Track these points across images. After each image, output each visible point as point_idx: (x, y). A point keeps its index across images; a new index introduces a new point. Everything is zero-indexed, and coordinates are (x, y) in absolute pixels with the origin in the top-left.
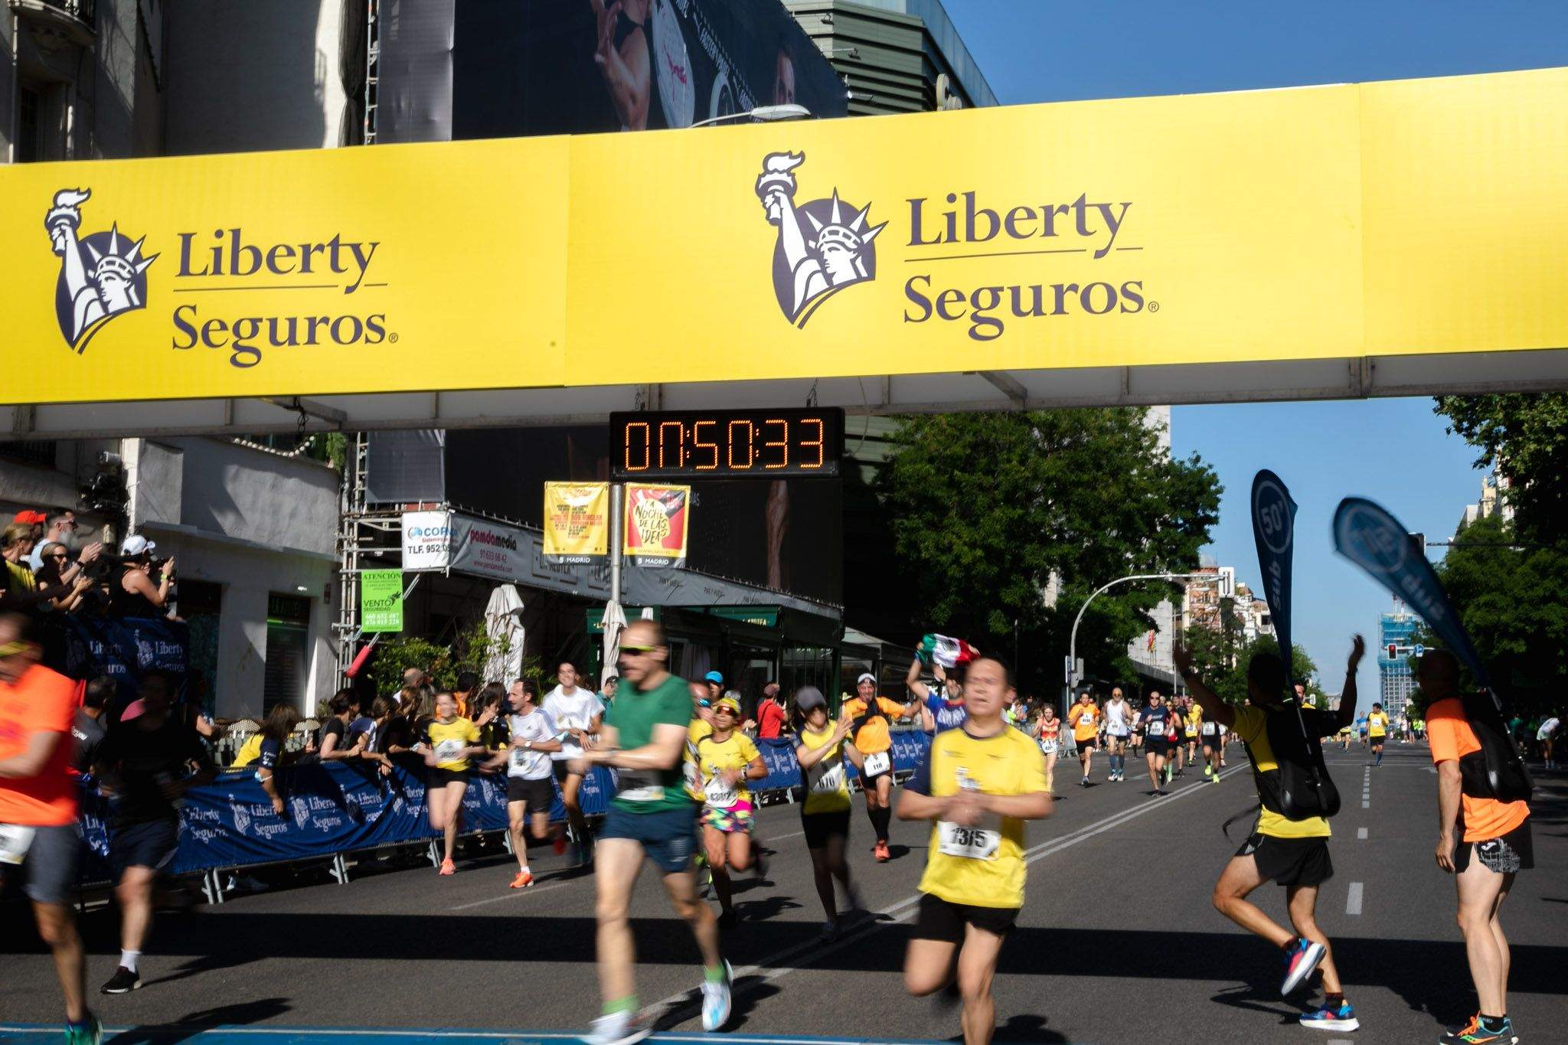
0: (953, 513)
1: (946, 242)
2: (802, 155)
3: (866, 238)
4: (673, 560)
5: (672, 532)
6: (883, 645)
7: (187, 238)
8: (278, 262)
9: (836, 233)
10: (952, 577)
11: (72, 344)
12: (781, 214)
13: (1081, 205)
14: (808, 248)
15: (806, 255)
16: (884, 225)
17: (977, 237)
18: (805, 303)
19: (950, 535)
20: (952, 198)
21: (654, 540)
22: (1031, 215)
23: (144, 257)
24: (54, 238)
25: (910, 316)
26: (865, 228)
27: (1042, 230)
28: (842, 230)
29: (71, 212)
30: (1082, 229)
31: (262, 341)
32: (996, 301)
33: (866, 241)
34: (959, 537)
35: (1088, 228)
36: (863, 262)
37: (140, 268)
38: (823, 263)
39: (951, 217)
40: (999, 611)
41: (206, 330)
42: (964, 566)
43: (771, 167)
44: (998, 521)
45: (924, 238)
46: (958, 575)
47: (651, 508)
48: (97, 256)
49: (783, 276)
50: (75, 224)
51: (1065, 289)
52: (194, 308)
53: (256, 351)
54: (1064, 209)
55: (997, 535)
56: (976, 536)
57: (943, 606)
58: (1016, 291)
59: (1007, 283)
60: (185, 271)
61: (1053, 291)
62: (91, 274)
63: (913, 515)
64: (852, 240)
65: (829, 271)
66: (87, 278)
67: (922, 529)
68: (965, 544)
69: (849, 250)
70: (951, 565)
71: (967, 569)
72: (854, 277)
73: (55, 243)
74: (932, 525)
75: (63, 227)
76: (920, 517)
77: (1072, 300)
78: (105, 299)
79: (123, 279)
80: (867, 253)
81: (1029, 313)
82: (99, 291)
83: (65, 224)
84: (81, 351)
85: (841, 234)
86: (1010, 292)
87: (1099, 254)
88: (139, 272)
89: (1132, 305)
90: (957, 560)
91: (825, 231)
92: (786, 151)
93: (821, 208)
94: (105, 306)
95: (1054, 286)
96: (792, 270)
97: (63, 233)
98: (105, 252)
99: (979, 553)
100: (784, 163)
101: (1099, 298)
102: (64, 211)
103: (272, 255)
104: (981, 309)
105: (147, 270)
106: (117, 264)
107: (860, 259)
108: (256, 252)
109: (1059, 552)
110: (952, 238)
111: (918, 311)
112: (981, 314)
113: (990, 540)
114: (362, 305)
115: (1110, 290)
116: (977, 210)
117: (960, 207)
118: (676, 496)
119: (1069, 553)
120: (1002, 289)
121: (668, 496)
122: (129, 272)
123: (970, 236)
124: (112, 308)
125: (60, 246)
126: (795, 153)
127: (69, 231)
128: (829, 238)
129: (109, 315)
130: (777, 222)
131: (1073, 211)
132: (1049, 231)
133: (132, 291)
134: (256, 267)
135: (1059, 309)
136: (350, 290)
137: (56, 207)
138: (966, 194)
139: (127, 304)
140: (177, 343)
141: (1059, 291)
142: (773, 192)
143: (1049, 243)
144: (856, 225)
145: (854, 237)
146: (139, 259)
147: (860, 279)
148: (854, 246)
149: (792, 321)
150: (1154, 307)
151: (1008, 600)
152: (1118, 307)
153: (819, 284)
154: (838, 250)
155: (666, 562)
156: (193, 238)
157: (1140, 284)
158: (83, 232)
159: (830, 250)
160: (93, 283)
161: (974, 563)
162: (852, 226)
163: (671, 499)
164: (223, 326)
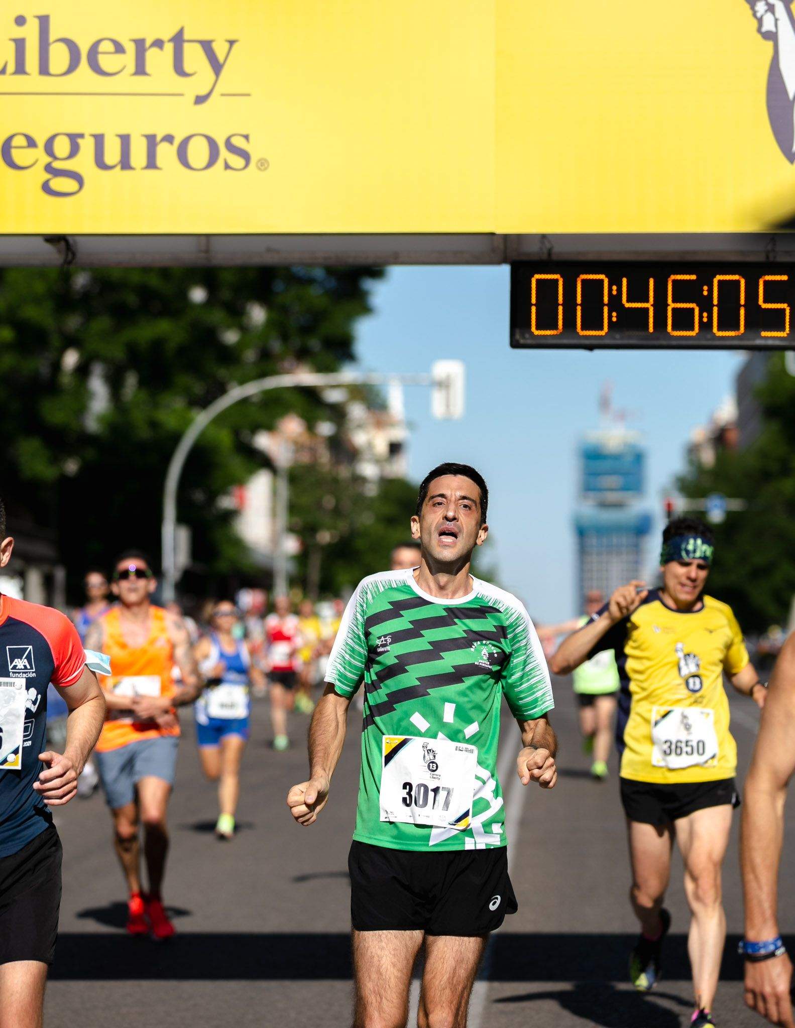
12: (777, 26)
49: (779, 105)
96: (791, 96)
130: (772, 36)
164: (31, 143)
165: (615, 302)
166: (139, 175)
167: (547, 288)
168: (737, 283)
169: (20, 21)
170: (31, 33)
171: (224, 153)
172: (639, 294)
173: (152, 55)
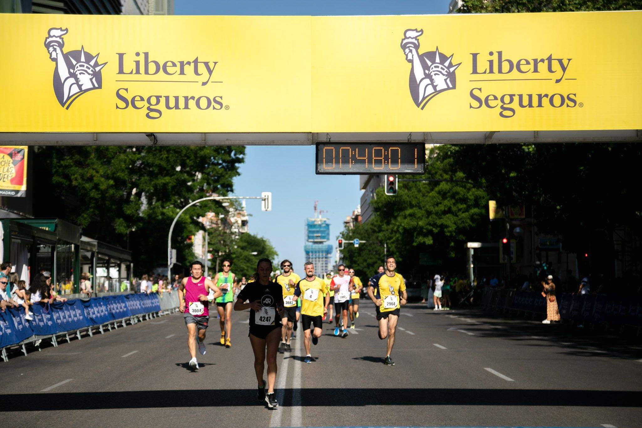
0: (93, 156)
1: (489, 73)
2: (422, 31)
3: (452, 70)
4: (17, 192)
5: (16, 175)
6: (98, 243)
7: (121, 56)
8: (169, 69)
9: (438, 67)
10: (93, 198)
11: (63, 104)
12: (413, 57)
13: (550, 59)
14: (425, 73)
15: (424, 77)
16: (460, 64)
17: (503, 72)
18: (424, 98)
19: (91, 171)
20: (491, 54)
21: (5, 180)
22: (528, 63)
23: (100, 64)
24: (50, 52)
25: (472, 106)
26: (451, 65)
27: (532, 70)
28: (440, 66)
29: (58, 39)
30: (550, 70)
31: (161, 106)
32: (512, 101)
33: (451, 72)
34: (97, 172)
35: (553, 69)
36: (450, 81)
37: (97, 69)
38: (432, 81)
39: (491, 62)
40: (121, 219)
41: (133, 100)
42: (101, 191)
43: (408, 35)
44: (125, 161)
45: (478, 71)
46: (97, 196)
47: (2, 160)
48: (74, 62)
49: (414, 86)
50: (61, 46)
51: (542, 96)
52: (127, 90)
53: (159, 112)
54: (542, 61)
55: (123, 171)
56: (109, 172)
57: (85, 216)
58: (521, 96)
59: (517, 93)
60: (121, 71)
61: (537, 97)
62: (72, 71)
63: (66, 157)
64: (445, 70)
65: (435, 84)
66: (69, 72)
67: (72, 166)
68: (102, 176)
69: (444, 75)
70: (91, 190)
71: (103, 193)
72: (446, 87)
73: (51, 54)
74: (80, 164)
75: (55, 47)
76: (71, 158)
77: (545, 101)
78: (80, 83)
79: (89, 74)
80: (452, 77)
81: (526, 106)
82: (77, 80)
83: (57, 46)
84: (67, 108)
85: (440, 67)
86: (518, 96)
87: (558, 81)
88: (97, 71)
89: (572, 104)
90: (96, 187)
91: (433, 66)
92: (415, 28)
93: (431, 55)
94: (80, 87)
95: (538, 95)
96: (418, 83)
97: (55, 50)
98: (78, 61)
99: (111, 182)
100: (414, 34)
101: (557, 101)
102: (54, 39)
103: (165, 66)
104: (505, 104)
105: (101, 70)
106: (85, 67)
107: (449, 79)
108: (157, 64)
109: (163, 181)
110: (491, 71)
111: (476, 104)
112: (505, 106)
113: (118, 174)
114: (211, 91)
115: (562, 97)
116: (503, 59)
117: (495, 58)
118: (19, 152)
119: (169, 183)
120: (514, 95)
121: (13, 152)
122: (92, 71)
123: (500, 71)
124: (84, 88)
125: (54, 55)
126: (419, 30)
127: (58, 49)
128: (434, 69)
129: (82, 91)
130: (411, 61)
131: (546, 62)
132: (536, 70)
133: (94, 80)
134: (157, 71)
135: (540, 105)
136: (204, 84)
137: (50, 36)
138: (498, 52)
139: (92, 87)
140: (119, 106)
141: (540, 97)
142: (409, 47)
143: (536, 75)
144: (447, 64)
145: (446, 69)
146: (96, 64)
147: (449, 88)
148: (446, 73)
149: (418, 107)
150: (581, 105)
151: (129, 212)
152: (565, 105)
153: (430, 90)
154: (439, 75)
155: (13, 193)
156: (124, 55)
157: (575, 95)
158: (66, 50)
159: (435, 74)
160: (73, 75)
161: (107, 190)
162: (445, 64)
163: (15, 154)
164: (142, 99)
165: (354, 157)
166: (182, 112)
167: (329, 152)
168: (398, 150)
169: (138, 54)
170: (142, 59)
171: (213, 103)
172: (362, 154)
173: (186, 67)
